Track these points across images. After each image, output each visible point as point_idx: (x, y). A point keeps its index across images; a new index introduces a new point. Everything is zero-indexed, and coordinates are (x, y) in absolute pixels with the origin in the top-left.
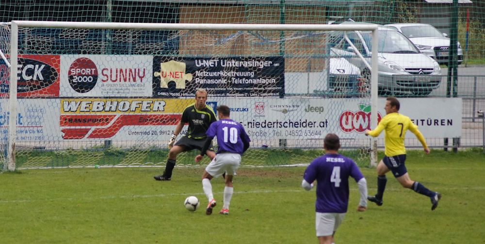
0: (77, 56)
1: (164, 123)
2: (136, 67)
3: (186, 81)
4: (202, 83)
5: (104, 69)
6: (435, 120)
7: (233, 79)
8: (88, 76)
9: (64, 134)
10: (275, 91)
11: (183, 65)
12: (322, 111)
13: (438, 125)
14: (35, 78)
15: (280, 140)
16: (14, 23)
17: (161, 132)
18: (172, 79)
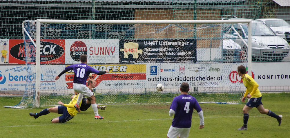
0: (75, 40)
1: (126, 79)
2: (109, 46)
3: (139, 54)
4: (148, 55)
5: (91, 47)
6: (286, 75)
7: (166, 52)
8: (81, 51)
9: (68, 86)
10: (191, 59)
11: (137, 44)
12: (219, 71)
13: (287, 78)
14: (50, 53)
15: (194, 88)
16: (38, 21)
17: (125, 84)
18: (131, 53)
